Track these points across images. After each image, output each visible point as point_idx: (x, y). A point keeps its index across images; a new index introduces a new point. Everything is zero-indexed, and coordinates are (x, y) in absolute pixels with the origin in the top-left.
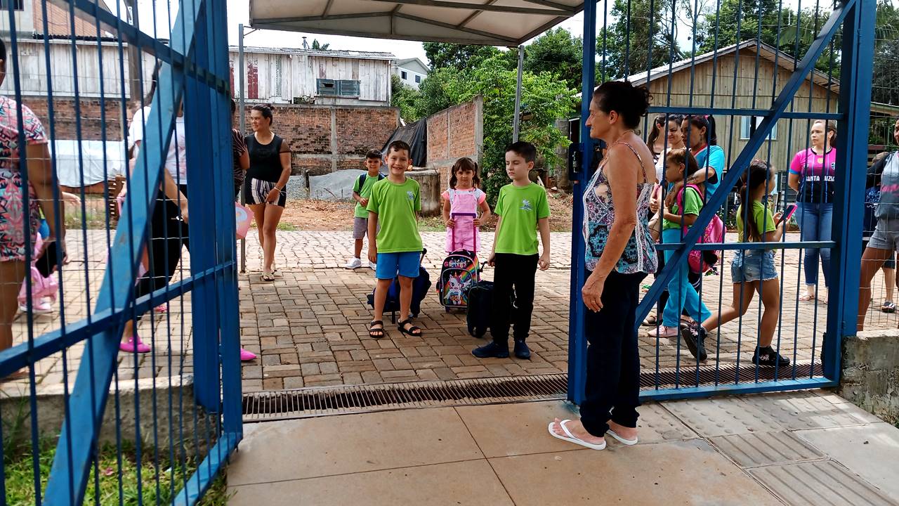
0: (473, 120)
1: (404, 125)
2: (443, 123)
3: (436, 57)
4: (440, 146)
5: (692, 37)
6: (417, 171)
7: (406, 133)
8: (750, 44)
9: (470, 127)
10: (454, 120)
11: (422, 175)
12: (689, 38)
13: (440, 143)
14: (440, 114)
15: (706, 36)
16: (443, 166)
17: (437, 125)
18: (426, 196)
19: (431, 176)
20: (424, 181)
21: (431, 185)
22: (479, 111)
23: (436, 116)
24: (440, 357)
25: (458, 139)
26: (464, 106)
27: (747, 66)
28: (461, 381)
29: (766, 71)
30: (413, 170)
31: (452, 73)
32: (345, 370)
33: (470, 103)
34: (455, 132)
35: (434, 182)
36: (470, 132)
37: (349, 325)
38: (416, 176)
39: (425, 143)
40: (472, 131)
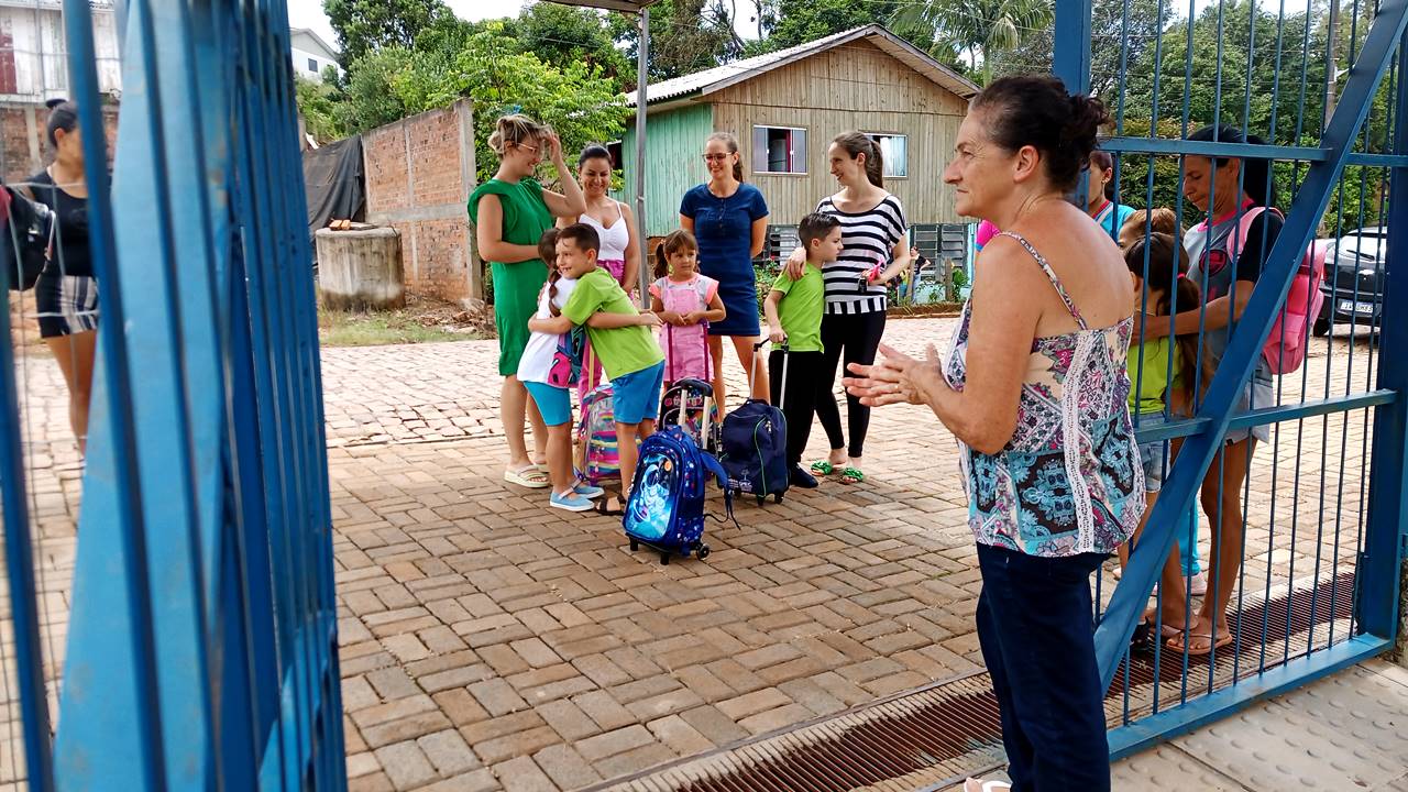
0: (456, 141)
1: (315, 146)
2: (395, 145)
3: (348, 27)
4: (392, 184)
5: (757, 17)
6: (360, 229)
7: (322, 160)
8: (870, 31)
9: (451, 153)
10: (418, 142)
11: (370, 238)
12: (753, 19)
13: (392, 180)
14: (388, 129)
15: (778, 18)
16: (401, 220)
17: (384, 148)
18: (380, 274)
19: (386, 239)
20: (375, 248)
21: (387, 253)
22: (466, 125)
23: (381, 133)
24: (674, 675)
25: (427, 174)
26: (437, 117)
27: (864, 64)
28: (765, 744)
29: (890, 73)
30: (351, 229)
31: (401, 58)
32: (494, 755)
33: (447, 111)
34: (422, 161)
35: (392, 248)
36: (450, 161)
37: (421, 605)
38: (359, 239)
39: (362, 180)
40: (455, 160)
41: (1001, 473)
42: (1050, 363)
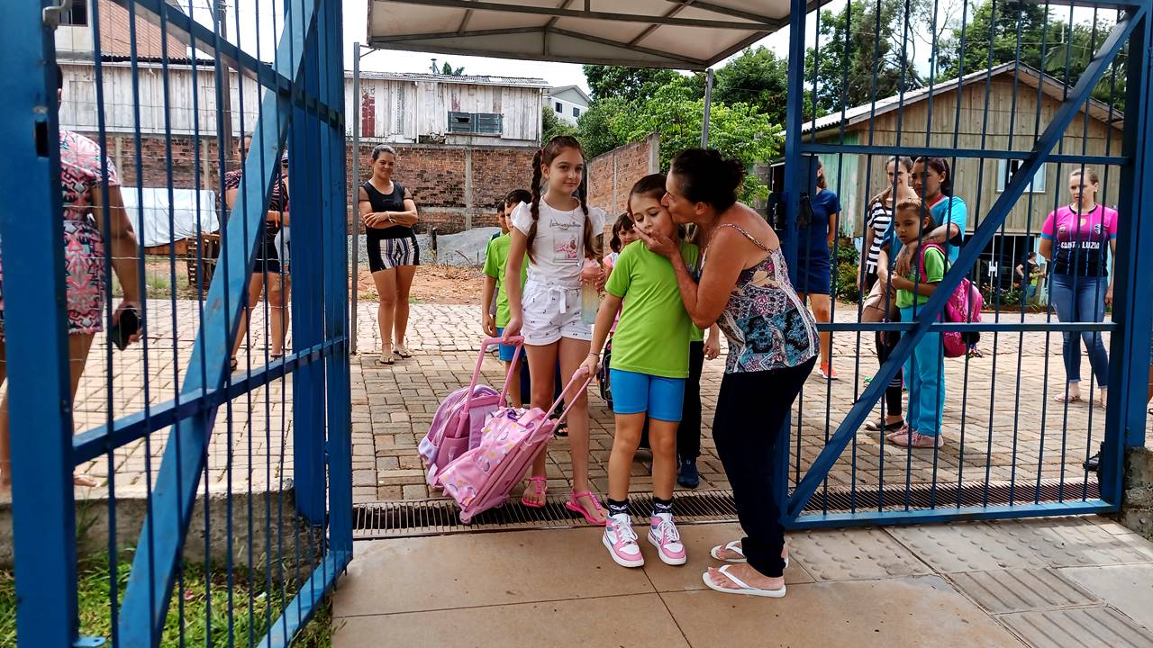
0: (647, 165)
2: (607, 168)
3: (600, 84)
4: (603, 197)
8: (1010, 68)
10: (622, 165)
13: (603, 194)
14: (604, 157)
15: (953, 57)
17: (600, 171)
22: (654, 153)
23: (599, 160)
24: (600, 464)
26: (635, 146)
29: (1032, 102)
31: (620, 105)
33: (642, 144)
34: (623, 180)
41: (773, 329)
42: (766, 273)
